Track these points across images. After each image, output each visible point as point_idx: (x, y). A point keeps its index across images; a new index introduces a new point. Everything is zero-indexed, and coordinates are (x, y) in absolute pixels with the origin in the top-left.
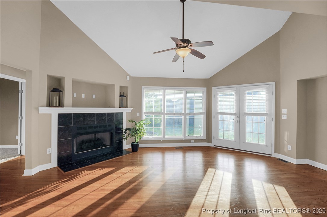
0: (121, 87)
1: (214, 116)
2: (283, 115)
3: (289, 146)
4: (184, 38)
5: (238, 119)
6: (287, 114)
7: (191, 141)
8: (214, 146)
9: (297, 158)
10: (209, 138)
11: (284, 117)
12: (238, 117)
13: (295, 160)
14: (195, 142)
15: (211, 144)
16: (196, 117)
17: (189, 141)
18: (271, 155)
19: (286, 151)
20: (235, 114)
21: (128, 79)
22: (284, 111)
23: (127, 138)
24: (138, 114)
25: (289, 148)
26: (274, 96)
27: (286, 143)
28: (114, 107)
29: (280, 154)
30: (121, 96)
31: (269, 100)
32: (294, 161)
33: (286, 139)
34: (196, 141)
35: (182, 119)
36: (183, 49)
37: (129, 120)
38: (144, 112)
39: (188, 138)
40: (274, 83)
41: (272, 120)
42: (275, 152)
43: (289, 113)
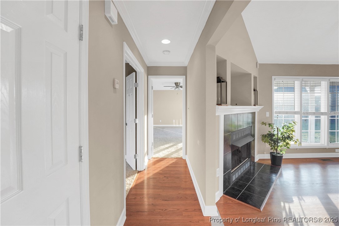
7: (336, 150)
17: (331, 150)
24: (268, 114)
35: (320, 119)
37: (263, 122)
38: (275, 111)
39: (332, 146)
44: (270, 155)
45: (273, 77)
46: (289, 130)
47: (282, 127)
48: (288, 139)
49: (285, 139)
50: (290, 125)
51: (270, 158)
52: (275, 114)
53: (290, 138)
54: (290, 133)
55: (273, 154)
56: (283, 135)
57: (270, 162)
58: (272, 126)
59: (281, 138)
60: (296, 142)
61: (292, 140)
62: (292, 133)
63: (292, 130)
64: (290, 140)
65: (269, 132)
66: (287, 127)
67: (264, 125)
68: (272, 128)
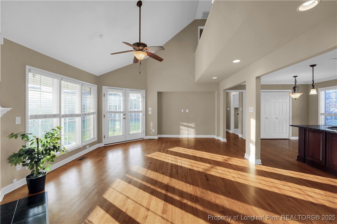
1: (104, 115)
2: (149, 112)
3: (153, 130)
5: (124, 117)
7: (87, 146)
8: (105, 145)
11: (150, 113)
12: (124, 115)
13: (157, 136)
14: (89, 147)
15: (102, 144)
16: (87, 118)
17: (84, 147)
18: (143, 138)
19: (151, 133)
20: (123, 112)
22: (150, 109)
26: (145, 99)
27: (151, 128)
29: (148, 136)
31: (142, 101)
33: (151, 126)
34: (91, 145)
35: (75, 121)
37: (12, 134)
38: (29, 115)
39: (84, 144)
40: (145, 91)
41: (144, 115)
42: (146, 136)
43: (153, 110)
45: (27, 67)
46: (53, 139)
47: (44, 137)
48: (53, 150)
49: (50, 151)
50: (54, 132)
52: (31, 119)
53: (56, 148)
54: (55, 142)
55: (33, 178)
56: (46, 146)
58: (27, 137)
59: (44, 152)
60: (63, 151)
61: (59, 151)
62: (57, 141)
63: (57, 138)
64: (57, 151)
65: (24, 146)
66: (51, 135)
67: (14, 138)
68: (28, 140)
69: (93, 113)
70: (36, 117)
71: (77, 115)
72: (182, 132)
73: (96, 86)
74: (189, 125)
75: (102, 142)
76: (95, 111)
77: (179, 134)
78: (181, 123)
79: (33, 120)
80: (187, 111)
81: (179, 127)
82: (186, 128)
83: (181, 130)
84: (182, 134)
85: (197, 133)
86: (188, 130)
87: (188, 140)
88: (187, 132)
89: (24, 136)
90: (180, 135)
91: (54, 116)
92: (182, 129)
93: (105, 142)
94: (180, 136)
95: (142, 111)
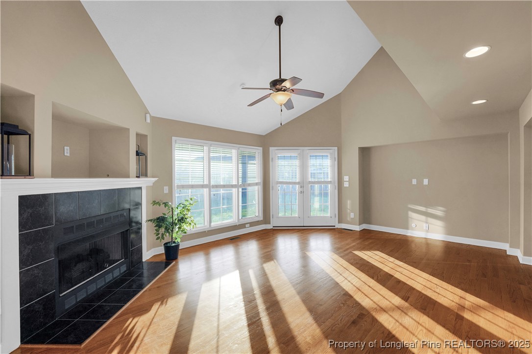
0: (138, 135)
1: (272, 187)
2: (345, 183)
4: (282, 78)
5: (302, 189)
6: (349, 181)
7: (246, 225)
8: (273, 227)
9: (360, 224)
10: (266, 218)
11: (346, 185)
12: (301, 187)
13: (358, 226)
14: (250, 226)
15: (269, 225)
16: (249, 189)
17: (242, 226)
18: (334, 226)
19: (349, 219)
20: (298, 183)
21: (148, 120)
22: (346, 178)
23: (164, 236)
24: (166, 190)
25: (352, 215)
26: (336, 162)
27: (349, 211)
28: (128, 177)
29: (343, 224)
30: (138, 154)
31: (332, 166)
32: (357, 228)
33: (349, 208)
34: (252, 224)
35: (232, 193)
36: (281, 94)
37: (154, 202)
38: (176, 185)
39: (242, 222)
40: (337, 148)
41: (335, 189)
42: (339, 223)
43: (351, 180)
44: (163, 247)
45: (174, 138)
48: (181, 221)
51: (164, 252)
52: (177, 188)
55: (169, 245)
57: (164, 257)
58: (168, 206)
60: (190, 224)
62: (187, 213)
63: (187, 209)
65: (164, 214)
67: (158, 205)
69: (257, 184)
70: (183, 187)
71: (233, 186)
72: (413, 225)
73: (261, 148)
74: (430, 211)
75: (270, 224)
76: (260, 181)
77: (407, 228)
78: (410, 206)
79: (179, 190)
80: (426, 182)
81: (407, 214)
82: (423, 218)
83: (410, 219)
84: (413, 229)
85: (449, 232)
86: (427, 222)
87: (427, 243)
88: (425, 225)
89: (166, 204)
90: (409, 231)
91: (203, 186)
92: (412, 218)
93: (274, 223)
94: (409, 233)
95: (331, 181)
